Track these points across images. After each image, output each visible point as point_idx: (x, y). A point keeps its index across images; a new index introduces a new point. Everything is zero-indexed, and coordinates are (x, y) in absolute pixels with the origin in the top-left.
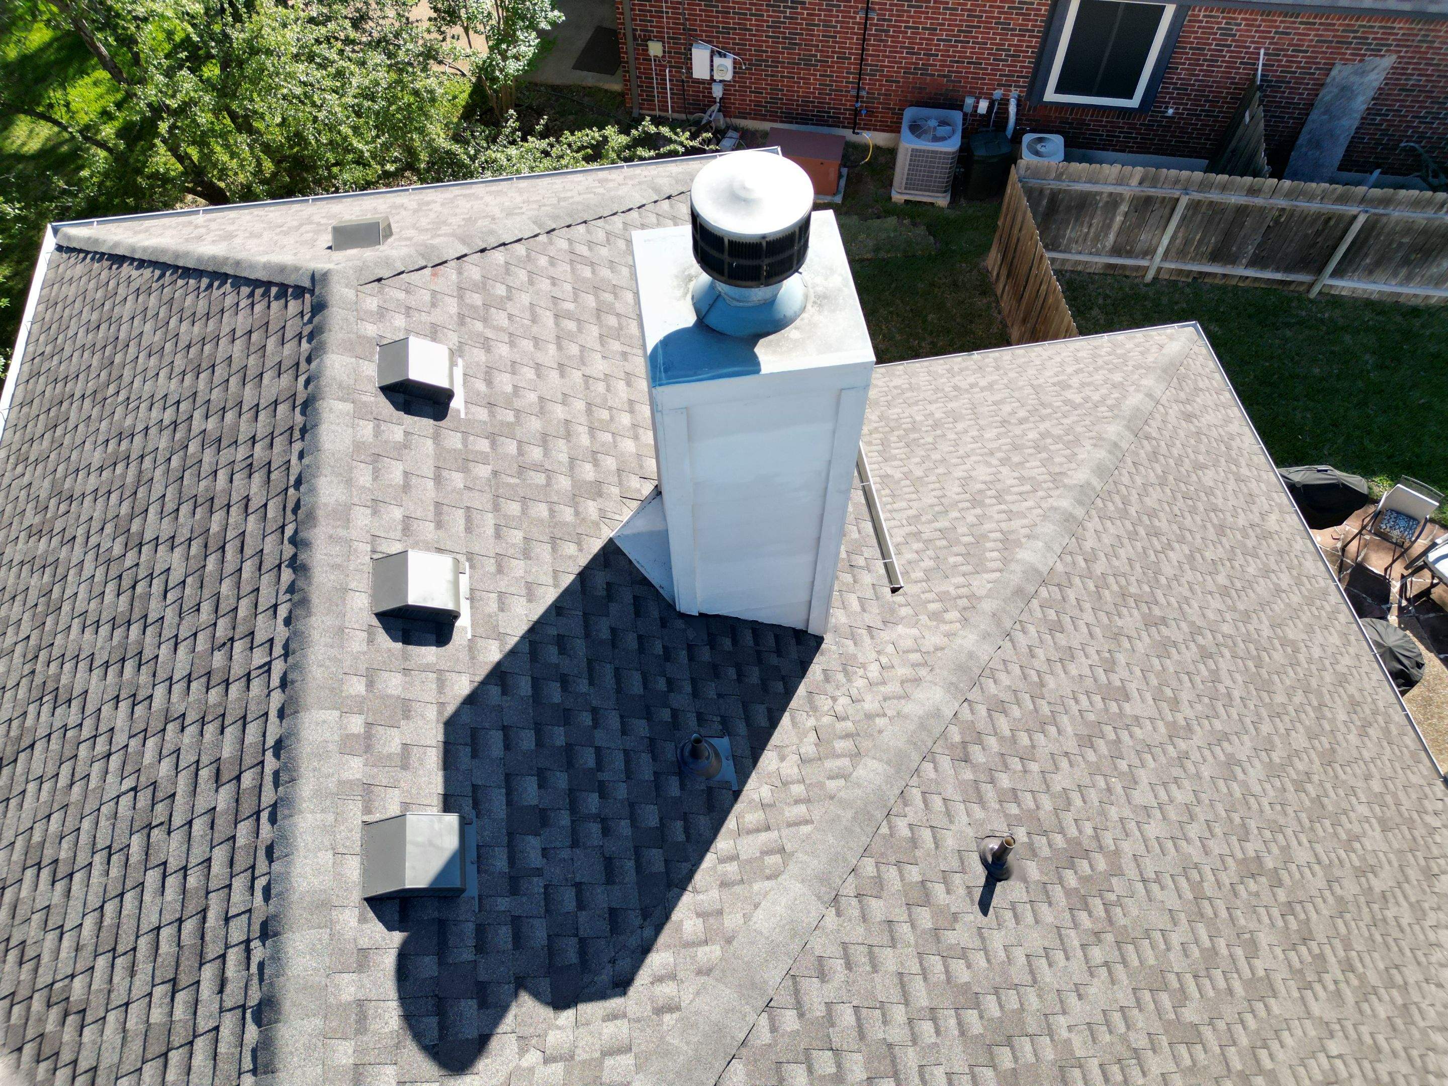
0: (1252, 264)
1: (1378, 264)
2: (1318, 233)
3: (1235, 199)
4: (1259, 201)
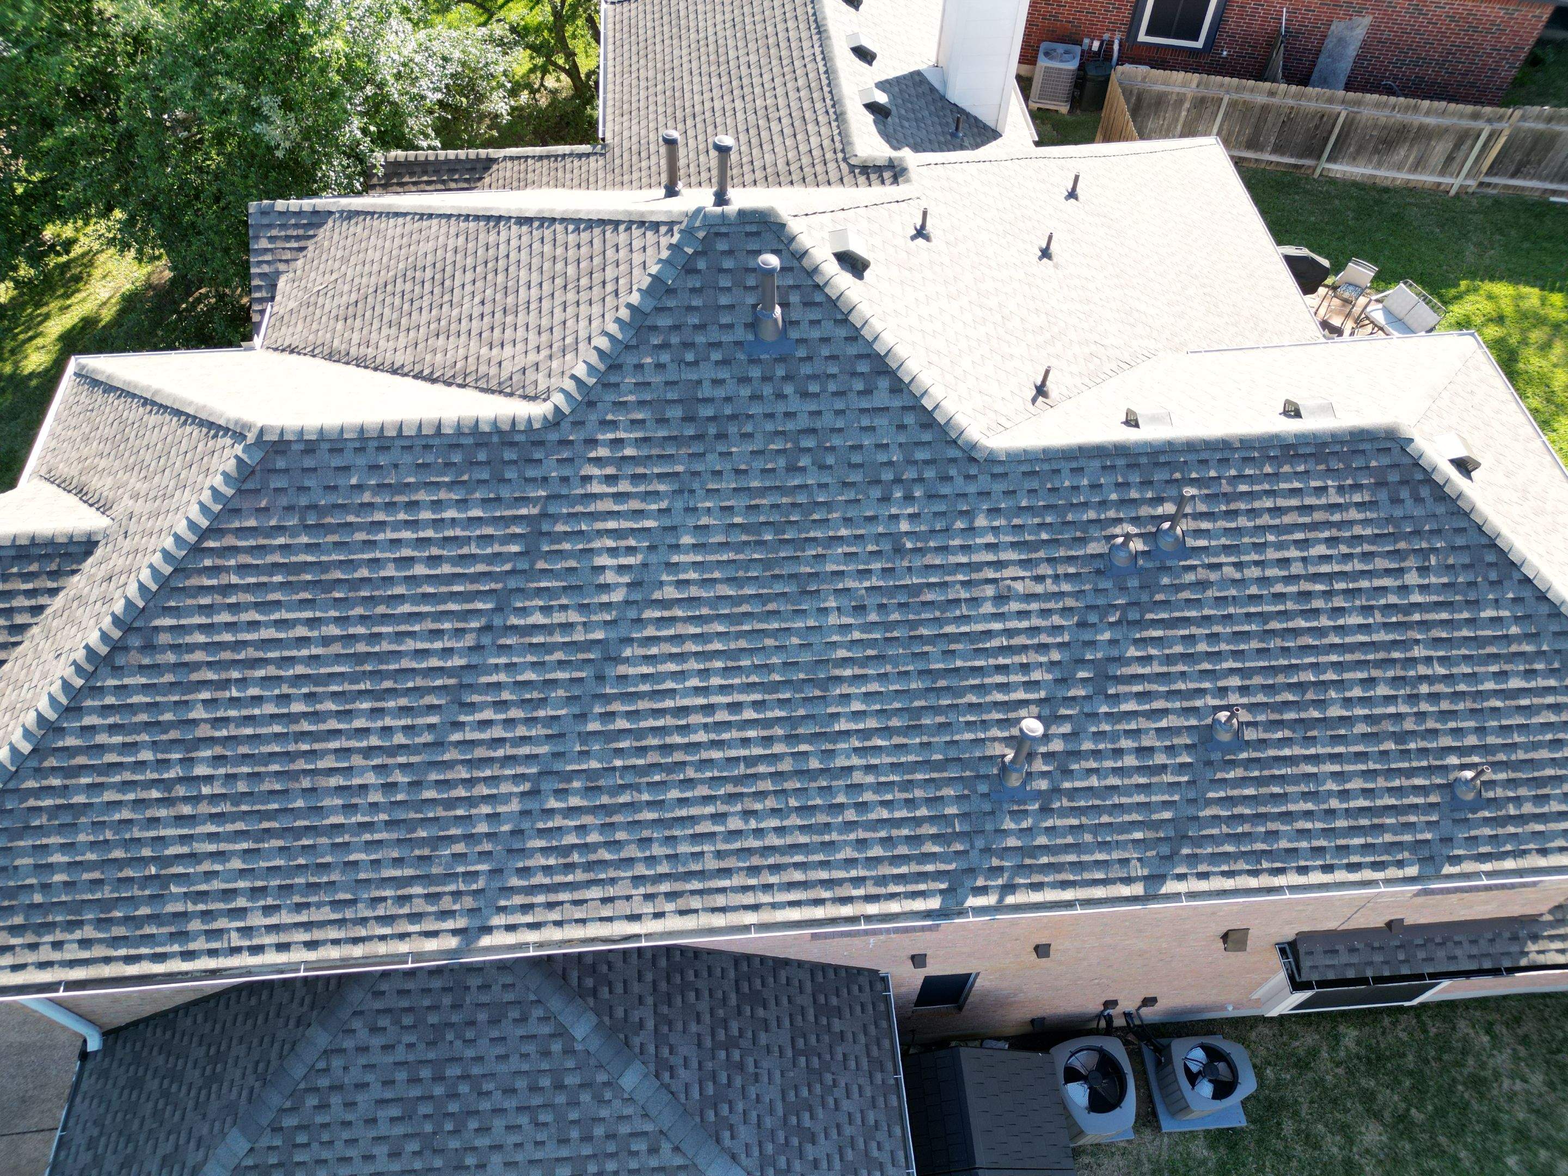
0: (1275, 151)
1: (1358, 152)
2: (1317, 127)
3: (1261, 99)
4: (1275, 101)
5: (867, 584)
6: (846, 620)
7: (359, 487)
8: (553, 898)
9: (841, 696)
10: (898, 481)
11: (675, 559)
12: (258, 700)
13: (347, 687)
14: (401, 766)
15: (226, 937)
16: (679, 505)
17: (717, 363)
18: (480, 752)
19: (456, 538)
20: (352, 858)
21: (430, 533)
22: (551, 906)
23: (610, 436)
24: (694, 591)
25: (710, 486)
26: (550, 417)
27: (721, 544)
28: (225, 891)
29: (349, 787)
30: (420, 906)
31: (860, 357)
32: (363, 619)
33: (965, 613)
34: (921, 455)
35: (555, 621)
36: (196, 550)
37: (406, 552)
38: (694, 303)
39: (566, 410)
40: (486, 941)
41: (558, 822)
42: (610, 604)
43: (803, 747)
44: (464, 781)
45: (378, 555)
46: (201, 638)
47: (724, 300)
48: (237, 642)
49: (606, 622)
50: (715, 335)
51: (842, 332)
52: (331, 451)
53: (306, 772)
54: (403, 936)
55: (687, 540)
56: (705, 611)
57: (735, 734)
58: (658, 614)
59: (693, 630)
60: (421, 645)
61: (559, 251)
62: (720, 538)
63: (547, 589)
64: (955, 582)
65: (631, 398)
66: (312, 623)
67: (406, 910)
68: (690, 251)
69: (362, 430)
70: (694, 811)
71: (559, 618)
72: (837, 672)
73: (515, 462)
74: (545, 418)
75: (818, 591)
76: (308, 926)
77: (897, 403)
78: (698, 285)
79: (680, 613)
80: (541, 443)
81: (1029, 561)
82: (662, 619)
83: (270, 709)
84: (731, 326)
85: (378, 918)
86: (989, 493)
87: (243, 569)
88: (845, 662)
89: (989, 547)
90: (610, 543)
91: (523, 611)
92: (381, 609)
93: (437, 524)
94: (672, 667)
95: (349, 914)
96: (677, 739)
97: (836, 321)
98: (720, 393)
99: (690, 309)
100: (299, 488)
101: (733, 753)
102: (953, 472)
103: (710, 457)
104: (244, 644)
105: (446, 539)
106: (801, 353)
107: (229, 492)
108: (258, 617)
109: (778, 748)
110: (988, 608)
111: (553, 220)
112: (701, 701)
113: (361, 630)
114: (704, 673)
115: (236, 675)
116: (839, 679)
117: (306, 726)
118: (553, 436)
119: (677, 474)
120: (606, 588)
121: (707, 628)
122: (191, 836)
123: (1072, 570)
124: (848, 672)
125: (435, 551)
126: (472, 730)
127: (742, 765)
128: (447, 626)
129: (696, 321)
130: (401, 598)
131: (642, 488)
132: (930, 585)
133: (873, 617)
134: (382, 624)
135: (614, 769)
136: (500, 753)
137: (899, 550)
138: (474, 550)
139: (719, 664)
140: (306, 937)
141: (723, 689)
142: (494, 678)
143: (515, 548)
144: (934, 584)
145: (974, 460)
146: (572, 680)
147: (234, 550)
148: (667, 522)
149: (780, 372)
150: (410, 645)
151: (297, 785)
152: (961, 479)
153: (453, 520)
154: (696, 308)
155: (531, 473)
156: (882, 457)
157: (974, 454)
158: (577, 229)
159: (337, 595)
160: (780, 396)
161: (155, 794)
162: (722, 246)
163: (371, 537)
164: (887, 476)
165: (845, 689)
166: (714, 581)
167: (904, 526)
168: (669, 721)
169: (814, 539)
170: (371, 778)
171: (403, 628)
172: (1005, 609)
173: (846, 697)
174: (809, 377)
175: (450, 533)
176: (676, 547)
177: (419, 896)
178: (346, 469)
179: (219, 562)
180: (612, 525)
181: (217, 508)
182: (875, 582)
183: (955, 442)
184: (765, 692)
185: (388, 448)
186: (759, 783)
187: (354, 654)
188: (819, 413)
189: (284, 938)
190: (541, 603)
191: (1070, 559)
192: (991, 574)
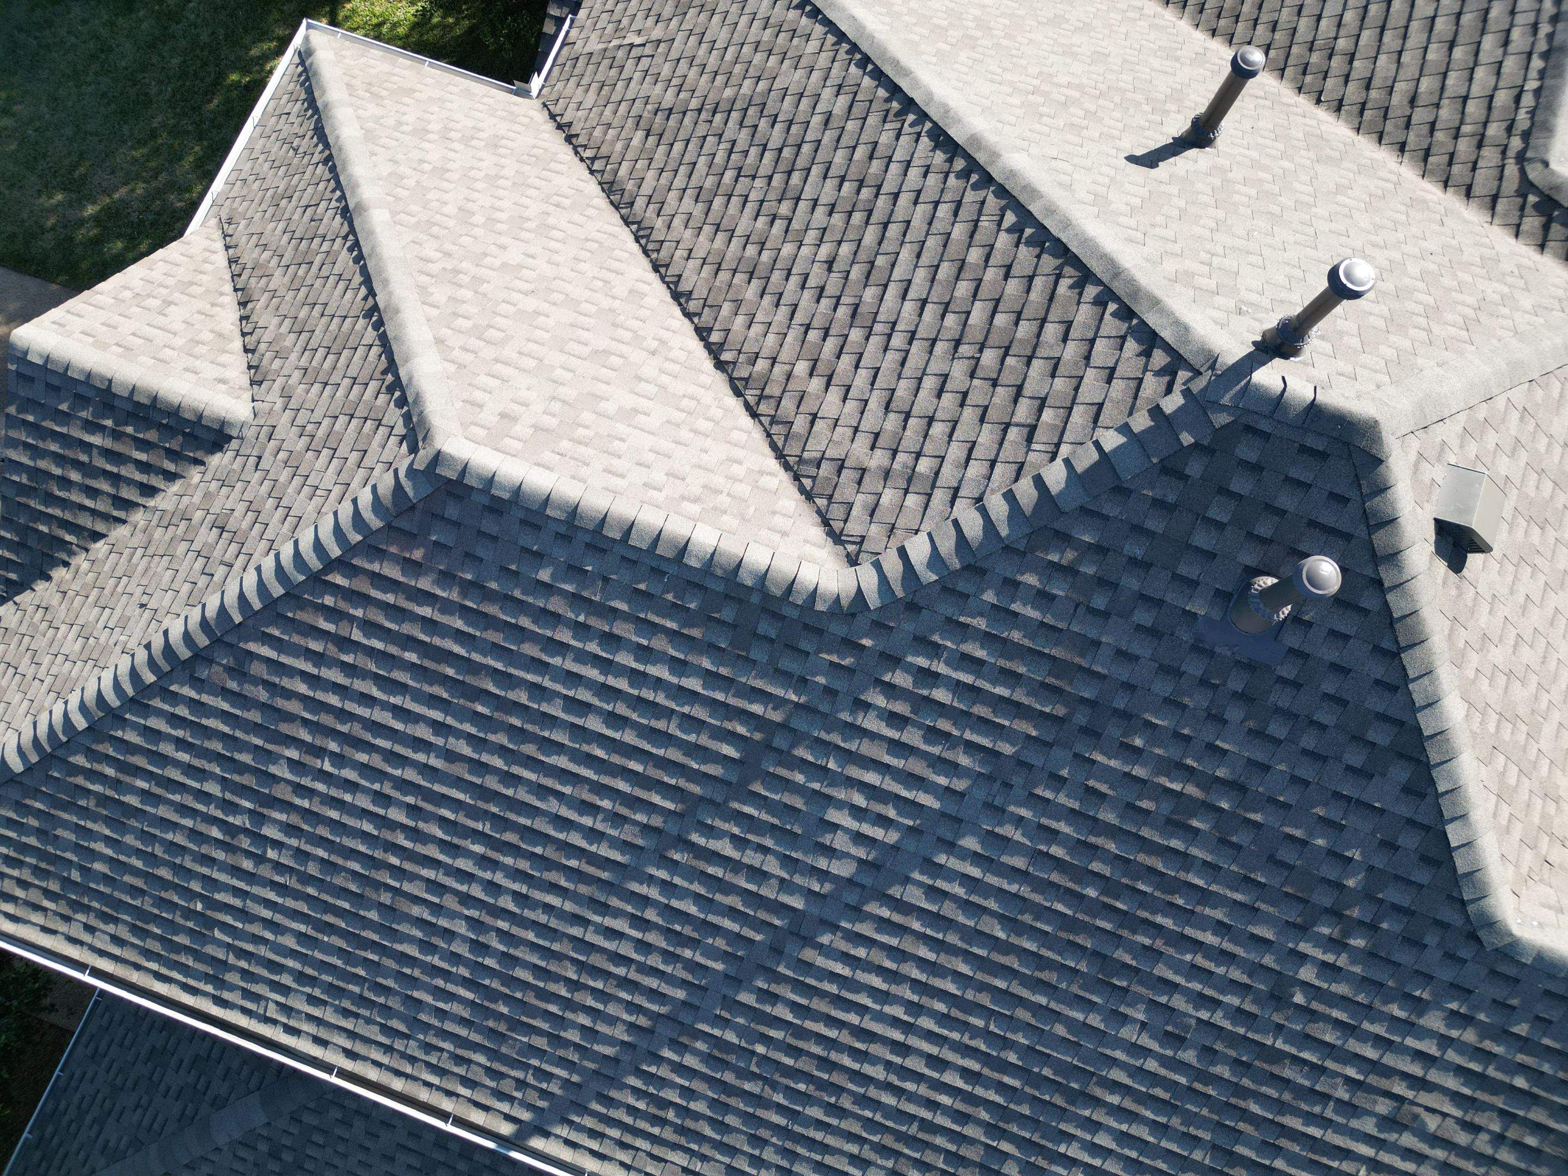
5: (1204, 1015)
6: (1146, 1041)
7: (548, 589)
8: (628, 1139)
9: (1089, 1119)
10: (1335, 914)
11: (941, 859)
12: (352, 786)
13: (462, 819)
14: (499, 931)
15: (263, 1003)
16: (980, 794)
17: (1139, 628)
18: (597, 960)
19: (654, 704)
20: (416, 994)
21: (622, 684)
22: (623, 1146)
23: (922, 662)
24: (948, 910)
25: (1039, 791)
26: (845, 602)
27: (1014, 869)
28: (271, 962)
29: (434, 925)
30: (477, 1074)
31: (1382, 717)
32: (502, 751)
33: (1329, 1113)
34: (1392, 895)
35: (746, 860)
36: (317, 581)
37: (584, 695)
38: (1150, 524)
39: (873, 600)
40: (537, 1143)
41: (664, 1072)
42: (827, 873)
43: (1005, 1146)
44: (568, 981)
45: (547, 683)
46: (303, 688)
47: (1201, 539)
48: (342, 710)
49: (810, 892)
50: (1158, 585)
51: (1378, 670)
52: (523, 522)
53: (388, 888)
54: (449, 1094)
55: (970, 843)
56: (952, 938)
57: (923, 1090)
58: (885, 913)
59: (924, 952)
60: (565, 812)
61: (975, 256)
62: (1019, 862)
63: (751, 817)
64: (1337, 1074)
65: (981, 623)
66: (439, 728)
67: (461, 1070)
68: (1187, 439)
69: (574, 511)
70: (831, 1140)
71: (751, 858)
72: (1098, 1092)
73: (772, 641)
74: (838, 599)
75: (1125, 990)
76: (352, 1035)
77: (1404, 810)
78: (1171, 498)
79: (916, 925)
80: (819, 632)
81: (1472, 1100)
82: (888, 921)
83: (364, 802)
84: (1193, 584)
85: (428, 1065)
86: (1470, 992)
87: (369, 627)
88: (1115, 1086)
89: (1419, 1055)
90: (859, 800)
91: (711, 831)
92: (530, 749)
93: (637, 677)
94: (877, 982)
95: (399, 1045)
96: (847, 1061)
97: (1377, 649)
98: (1123, 672)
99: (1138, 529)
100: (467, 555)
101: (911, 1109)
102: (1431, 939)
103: (1057, 752)
104: (352, 717)
105: (639, 699)
106: (1288, 671)
107: (375, 523)
108: (376, 693)
109: (970, 1131)
110: (1368, 1126)
111: (987, 180)
112: (898, 1036)
113: (498, 762)
114: (915, 1009)
115: (333, 746)
116: (1097, 1102)
117: (401, 840)
118: (838, 629)
119: (997, 754)
120: (830, 852)
121: (944, 960)
122: (247, 893)
123: (1531, 1141)
124: (1114, 1099)
125: (621, 709)
126: (596, 932)
127: (915, 1126)
128: (606, 804)
129: (1138, 552)
130: (559, 748)
131: (936, 750)
132: (1296, 1060)
133: (1189, 1056)
134: (526, 767)
135: (753, 1053)
136: (621, 971)
137: (1278, 998)
138: (674, 730)
139: (941, 1007)
140: (348, 1044)
141: (929, 1036)
142: (643, 889)
143: (728, 750)
144: (1305, 1062)
145: (1478, 940)
146: (738, 935)
147: (365, 600)
148: (952, 810)
149: (1236, 683)
150: (552, 805)
151: (374, 896)
152: (1438, 955)
153: (659, 680)
154: (1150, 534)
155: (786, 663)
156: (1330, 871)
157: (1481, 934)
158: (1016, 230)
159: (480, 709)
160: (1216, 719)
161: (215, 833)
162: (1247, 451)
163: (545, 658)
164: (1324, 899)
165: (1099, 1116)
166: (985, 910)
167: (1307, 974)
168: (845, 1037)
169: (1160, 927)
170: (461, 928)
171: (549, 782)
172: (1393, 1137)
173: (1095, 1126)
174: (1278, 710)
175: (648, 694)
176: (951, 847)
177: (479, 1065)
178: (539, 556)
179: (343, 605)
180: (872, 778)
181: (356, 538)
182: (1218, 1018)
183: (1463, 903)
184: (985, 1064)
185: (604, 551)
186: (928, 1152)
187: (481, 787)
188: (1266, 768)
189: (323, 1034)
190: (736, 831)
191: (1538, 1128)
192: (1399, 1088)
